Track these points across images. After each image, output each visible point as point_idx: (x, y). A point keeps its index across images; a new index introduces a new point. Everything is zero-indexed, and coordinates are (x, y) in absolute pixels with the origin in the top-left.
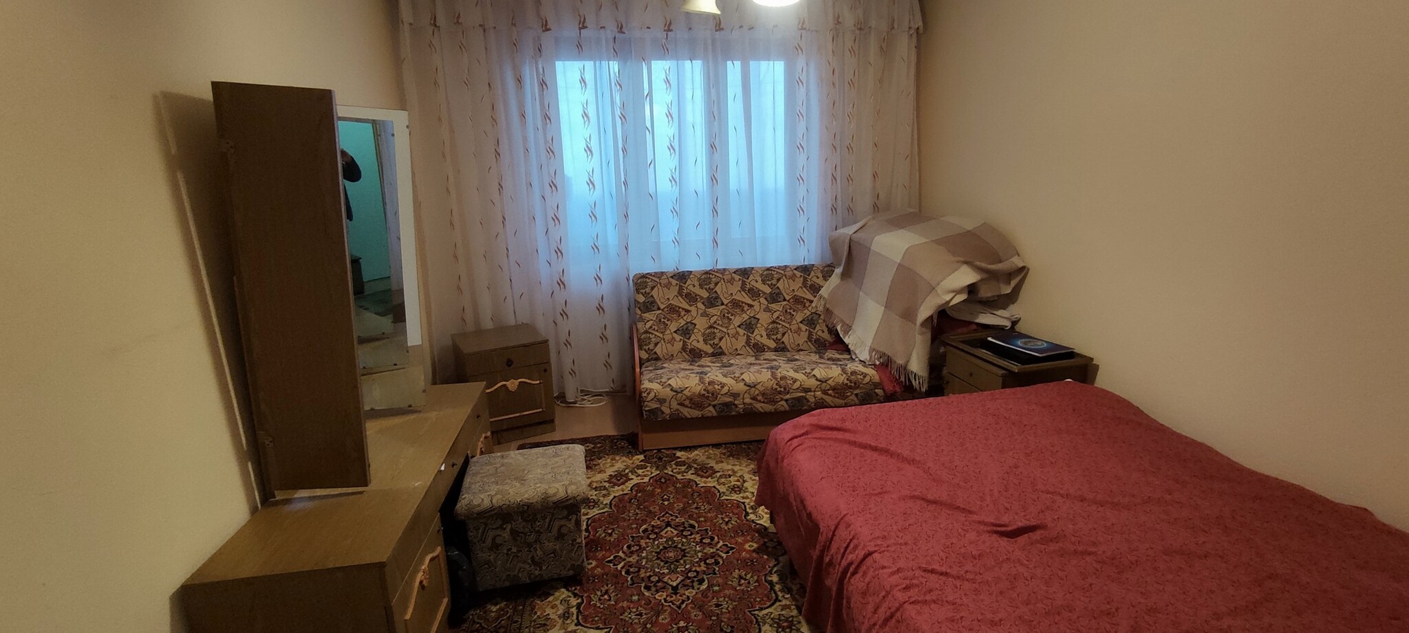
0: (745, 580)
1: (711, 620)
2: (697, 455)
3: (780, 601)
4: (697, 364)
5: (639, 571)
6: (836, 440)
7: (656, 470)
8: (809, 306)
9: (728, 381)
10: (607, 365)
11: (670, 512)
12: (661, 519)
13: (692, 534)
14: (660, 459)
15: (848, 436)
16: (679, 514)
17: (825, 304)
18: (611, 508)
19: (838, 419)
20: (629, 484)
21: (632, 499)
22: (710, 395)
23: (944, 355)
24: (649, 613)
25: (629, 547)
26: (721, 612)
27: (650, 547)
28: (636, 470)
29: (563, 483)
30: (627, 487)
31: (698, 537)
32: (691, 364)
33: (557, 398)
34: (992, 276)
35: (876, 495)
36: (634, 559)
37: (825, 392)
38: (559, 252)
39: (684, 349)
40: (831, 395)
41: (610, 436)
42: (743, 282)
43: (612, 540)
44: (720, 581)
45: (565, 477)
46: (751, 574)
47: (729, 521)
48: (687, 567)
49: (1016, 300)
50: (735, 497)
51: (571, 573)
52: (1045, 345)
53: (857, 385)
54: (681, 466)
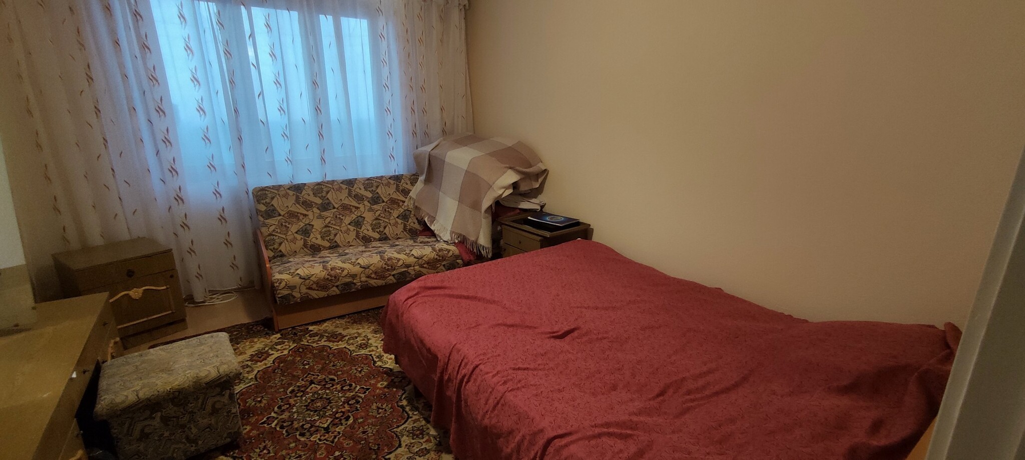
0: (382, 409)
1: (360, 444)
2: (326, 326)
3: (411, 417)
4: (318, 256)
5: (292, 423)
6: (439, 295)
7: (293, 343)
8: (402, 205)
9: (347, 266)
10: (233, 266)
11: (312, 373)
12: (305, 380)
13: (333, 385)
14: (295, 334)
15: (447, 292)
16: (319, 373)
17: (414, 203)
18: (257, 381)
19: (439, 281)
20: (271, 359)
21: (276, 369)
22: (333, 278)
23: (501, 232)
24: (307, 453)
25: (279, 407)
26: (368, 436)
27: (298, 404)
28: (275, 346)
29: (214, 365)
30: (269, 361)
31: (339, 387)
32: (313, 257)
33: (186, 300)
34: (526, 176)
35: (473, 328)
36: (285, 416)
37: (421, 266)
38: (173, 171)
39: (305, 245)
40: (426, 268)
41: (245, 324)
42: (350, 190)
43: (263, 405)
44: (363, 414)
45: (214, 360)
46: (386, 404)
47: (362, 370)
48: (334, 410)
49: (542, 192)
50: (363, 352)
51: (229, 440)
52: (563, 219)
53: (444, 258)
54: (314, 337)
